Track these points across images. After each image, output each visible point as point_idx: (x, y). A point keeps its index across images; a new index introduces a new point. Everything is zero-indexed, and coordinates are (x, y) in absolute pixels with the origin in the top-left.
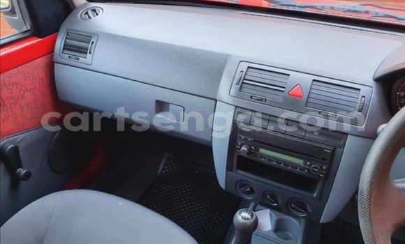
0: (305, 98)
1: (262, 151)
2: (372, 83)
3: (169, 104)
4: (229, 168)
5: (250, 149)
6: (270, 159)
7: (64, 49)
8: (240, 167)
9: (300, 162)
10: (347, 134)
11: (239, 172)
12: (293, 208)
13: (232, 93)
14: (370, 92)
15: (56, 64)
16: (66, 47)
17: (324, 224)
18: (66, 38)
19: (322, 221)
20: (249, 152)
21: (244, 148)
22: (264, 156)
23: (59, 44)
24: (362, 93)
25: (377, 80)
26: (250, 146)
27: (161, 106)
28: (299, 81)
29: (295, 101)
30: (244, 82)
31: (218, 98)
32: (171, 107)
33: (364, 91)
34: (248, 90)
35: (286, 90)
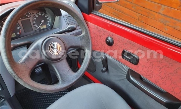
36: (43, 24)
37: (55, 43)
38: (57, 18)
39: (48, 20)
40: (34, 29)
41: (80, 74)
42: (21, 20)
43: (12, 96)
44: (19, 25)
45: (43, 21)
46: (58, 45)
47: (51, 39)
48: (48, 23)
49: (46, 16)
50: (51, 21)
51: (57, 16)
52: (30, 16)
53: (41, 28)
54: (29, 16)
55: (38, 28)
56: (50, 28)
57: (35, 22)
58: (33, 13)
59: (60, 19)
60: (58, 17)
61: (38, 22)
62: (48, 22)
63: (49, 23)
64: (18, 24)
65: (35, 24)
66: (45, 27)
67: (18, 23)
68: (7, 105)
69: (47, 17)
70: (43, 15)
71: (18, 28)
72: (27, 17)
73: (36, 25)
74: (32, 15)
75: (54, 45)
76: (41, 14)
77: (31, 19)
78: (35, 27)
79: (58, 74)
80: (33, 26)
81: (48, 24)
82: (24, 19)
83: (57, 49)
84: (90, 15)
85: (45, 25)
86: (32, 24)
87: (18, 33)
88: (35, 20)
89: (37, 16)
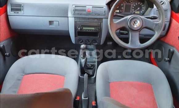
0: (91, 12)
1: (84, 28)
2: (106, 5)
3: (53, 21)
4: (75, 36)
5: (81, 28)
6: (86, 30)
7: (11, 10)
8: (79, 35)
9: (93, 29)
10: (103, 18)
11: (79, 36)
12: (94, 43)
13: (72, 14)
14: (106, 7)
15: (9, 16)
16: (12, 10)
17: (102, 45)
18: (11, 6)
19: (101, 44)
20: (81, 30)
21: (79, 28)
22: (84, 29)
23: (9, 9)
24: (104, 8)
25: (107, 4)
26: (80, 28)
27: (51, 23)
28: (89, 8)
29: (89, 13)
30: (75, 10)
31: (68, 16)
32: (54, 22)
33: (104, 7)
34: (77, 12)
35: (86, 11)
36: (138, 11)
38: (149, 9)
40: (131, 11)
42: (126, 4)
44: (124, 7)
45: (139, 8)
49: (142, 6)
50: (145, 10)
51: (150, 8)
52: (132, 3)
55: (134, 12)
56: (141, 15)
57: (133, 7)
58: (135, 2)
59: (151, 10)
61: (135, 8)
63: (142, 11)
65: (133, 8)
70: (141, 4)
71: (122, 8)
72: (130, 3)
74: (134, 3)
76: (140, 3)
77: (132, 5)
78: (132, 11)
81: (141, 12)
82: (128, 4)
84: (177, 14)
85: (139, 12)
86: (131, 8)
87: (121, 11)
88: (134, 6)
89: (137, 4)
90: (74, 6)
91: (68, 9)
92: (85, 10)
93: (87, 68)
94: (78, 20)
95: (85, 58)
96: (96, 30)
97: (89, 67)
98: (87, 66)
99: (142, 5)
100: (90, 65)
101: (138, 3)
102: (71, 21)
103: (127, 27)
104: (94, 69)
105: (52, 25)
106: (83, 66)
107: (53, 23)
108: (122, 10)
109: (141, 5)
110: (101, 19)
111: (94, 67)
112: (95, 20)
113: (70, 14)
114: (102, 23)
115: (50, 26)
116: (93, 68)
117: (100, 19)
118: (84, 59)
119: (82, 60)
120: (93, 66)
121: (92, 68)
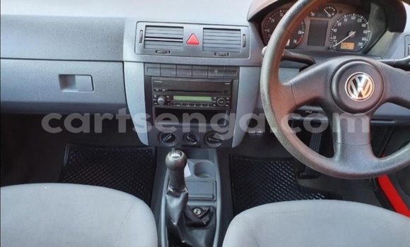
0: (201, 44)
1: (176, 98)
2: (247, 23)
3: (73, 75)
5: (166, 99)
6: (184, 103)
9: (208, 99)
10: (238, 67)
13: (137, 51)
14: (247, 31)
20: (166, 102)
21: (160, 99)
22: (178, 103)
24: (242, 32)
25: (250, 21)
26: (165, 96)
27: (66, 80)
28: (193, 31)
29: (193, 48)
30: (145, 40)
31: (124, 60)
32: (77, 78)
33: (244, 30)
34: (151, 46)
35: (184, 41)
36: (349, 40)
37: (365, 77)
38: (389, 35)
39: (364, 35)
40: (327, 43)
41: (387, 164)
42: (312, 18)
43: (233, 146)
44: (304, 28)
45: (352, 34)
46: (370, 83)
47: (360, 64)
48: (362, 41)
49: (364, 25)
50: (372, 38)
51: (391, 31)
52: (332, 16)
53: (342, 48)
54: (329, 15)
55: (337, 44)
57: (335, 31)
58: (340, 12)
59: (394, 38)
60: (393, 34)
61: (342, 33)
62: (363, 39)
63: (364, 42)
64: (304, 24)
65: (334, 34)
66: (351, 46)
67: (304, 22)
68: (214, 162)
69: (366, 28)
70: (360, 21)
71: (300, 32)
72: (326, 16)
73: (335, 37)
74: (338, 15)
75: (360, 78)
76: (357, 18)
77: (331, 23)
78: (331, 41)
79: (339, 140)
80: (327, 37)
81: (361, 44)
82: (318, 19)
83: (364, 89)
85: (353, 44)
86: (328, 33)
87: (295, 41)
88: (337, 27)
89: (346, 20)
90: (142, 26)
91: (123, 34)
92: (178, 40)
93: (189, 222)
94: (157, 72)
95: (182, 195)
96: (217, 105)
97: (195, 220)
98: (187, 218)
99: (363, 22)
100: (199, 213)
101: (349, 18)
102: (135, 74)
103: (329, 99)
104: (210, 224)
105: (72, 88)
106: (175, 224)
107: (74, 83)
108: (298, 37)
109: (361, 24)
110: (233, 69)
111: (210, 218)
112: (213, 71)
113: (129, 53)
114: (235, 81)
115: (66, 91)
116: (208, 223)
117: (228, 69)
118: (178, 197)
119: (171, 201)
120: (210, 213)
121: (204, 221)
